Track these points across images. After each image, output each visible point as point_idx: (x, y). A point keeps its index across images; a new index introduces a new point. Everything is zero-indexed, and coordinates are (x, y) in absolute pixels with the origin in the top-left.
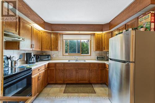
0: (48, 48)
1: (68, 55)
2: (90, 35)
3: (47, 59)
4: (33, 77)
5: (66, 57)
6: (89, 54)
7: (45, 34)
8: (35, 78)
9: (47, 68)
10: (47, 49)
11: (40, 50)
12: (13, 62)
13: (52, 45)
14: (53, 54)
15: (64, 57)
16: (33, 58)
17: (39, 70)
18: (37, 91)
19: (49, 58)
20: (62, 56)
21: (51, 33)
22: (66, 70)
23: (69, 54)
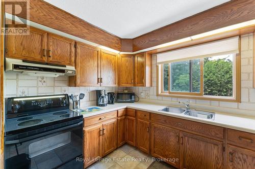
0: (130, 82)
1: (168, 94)
2: (237, 39)
3: (130, 100)
4: (86, 129)
5: (164, 98)
6: (233, 97)
7: (123, 59)
8: (90, 132)
9: (124, 117)
10: (128, 83)
11: (116, 85)
12: (75, 103)
13: (136, 77)
14: (140, 91)
15: (160, 98)
16: (103, 97)
17: (100, 119)
18: (96, 153)
19: (133, 99)
20: (156, 97)
21: (134, 56)
22: (155, 128)
23: (170, 93)
